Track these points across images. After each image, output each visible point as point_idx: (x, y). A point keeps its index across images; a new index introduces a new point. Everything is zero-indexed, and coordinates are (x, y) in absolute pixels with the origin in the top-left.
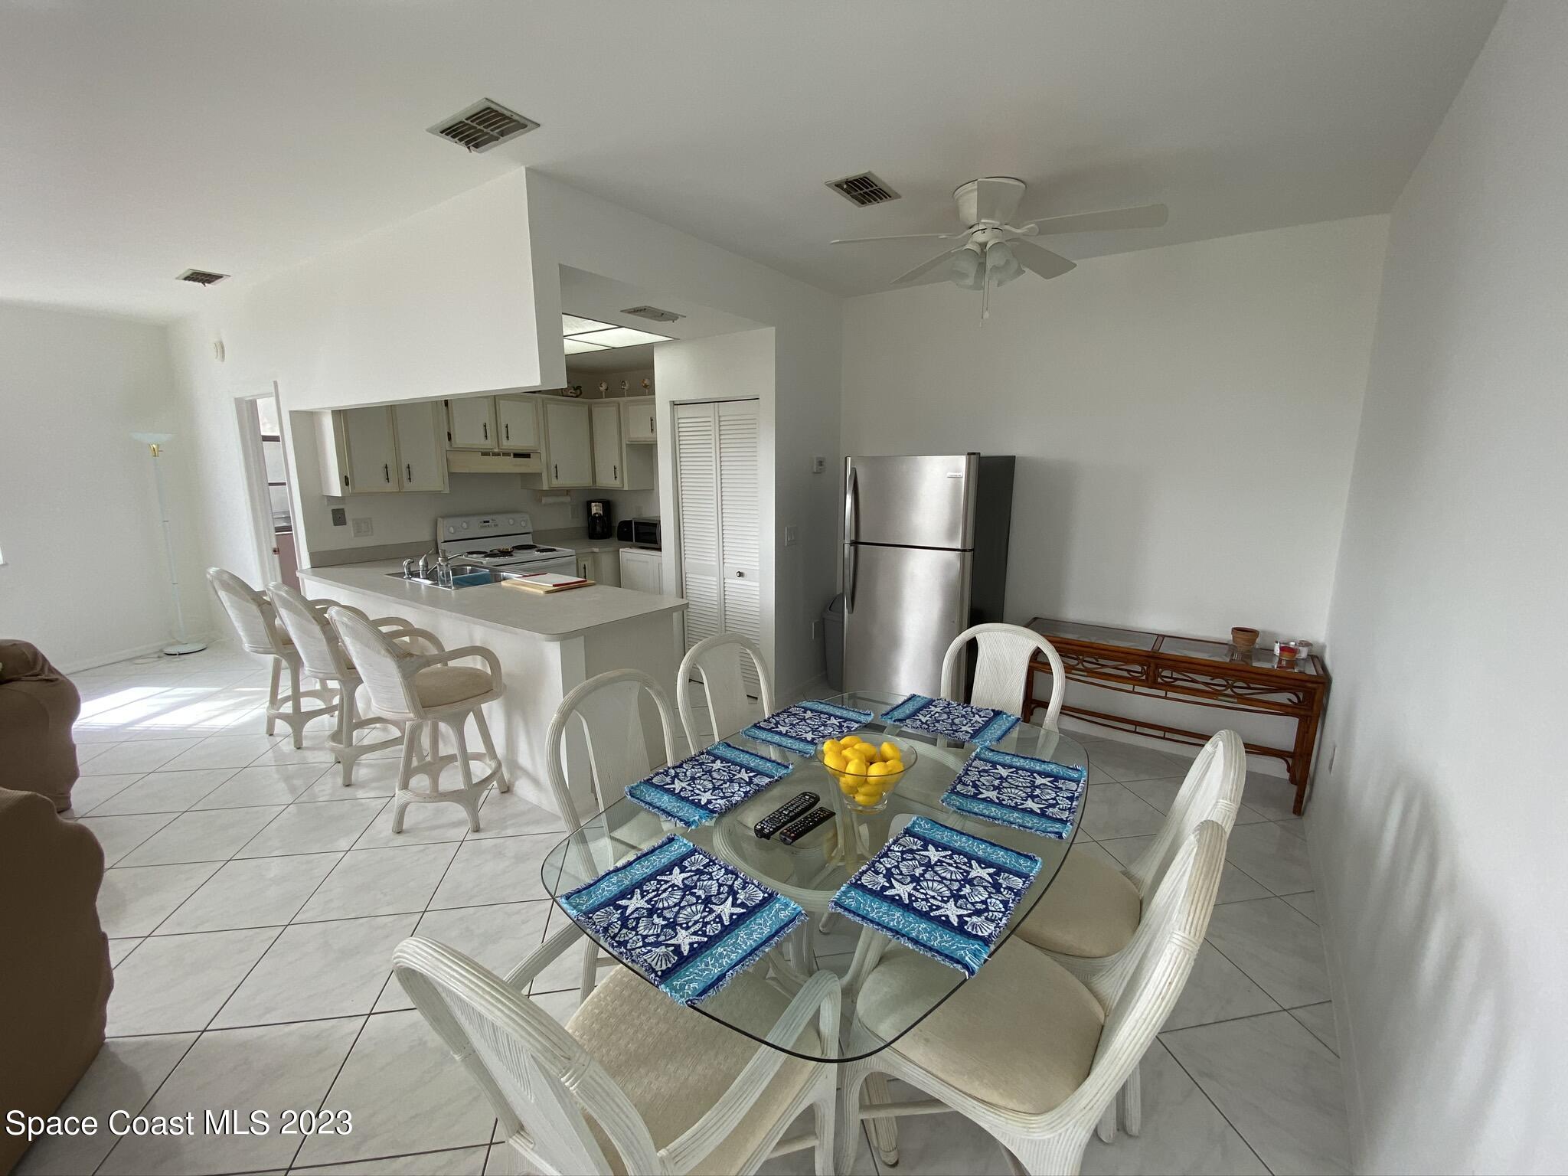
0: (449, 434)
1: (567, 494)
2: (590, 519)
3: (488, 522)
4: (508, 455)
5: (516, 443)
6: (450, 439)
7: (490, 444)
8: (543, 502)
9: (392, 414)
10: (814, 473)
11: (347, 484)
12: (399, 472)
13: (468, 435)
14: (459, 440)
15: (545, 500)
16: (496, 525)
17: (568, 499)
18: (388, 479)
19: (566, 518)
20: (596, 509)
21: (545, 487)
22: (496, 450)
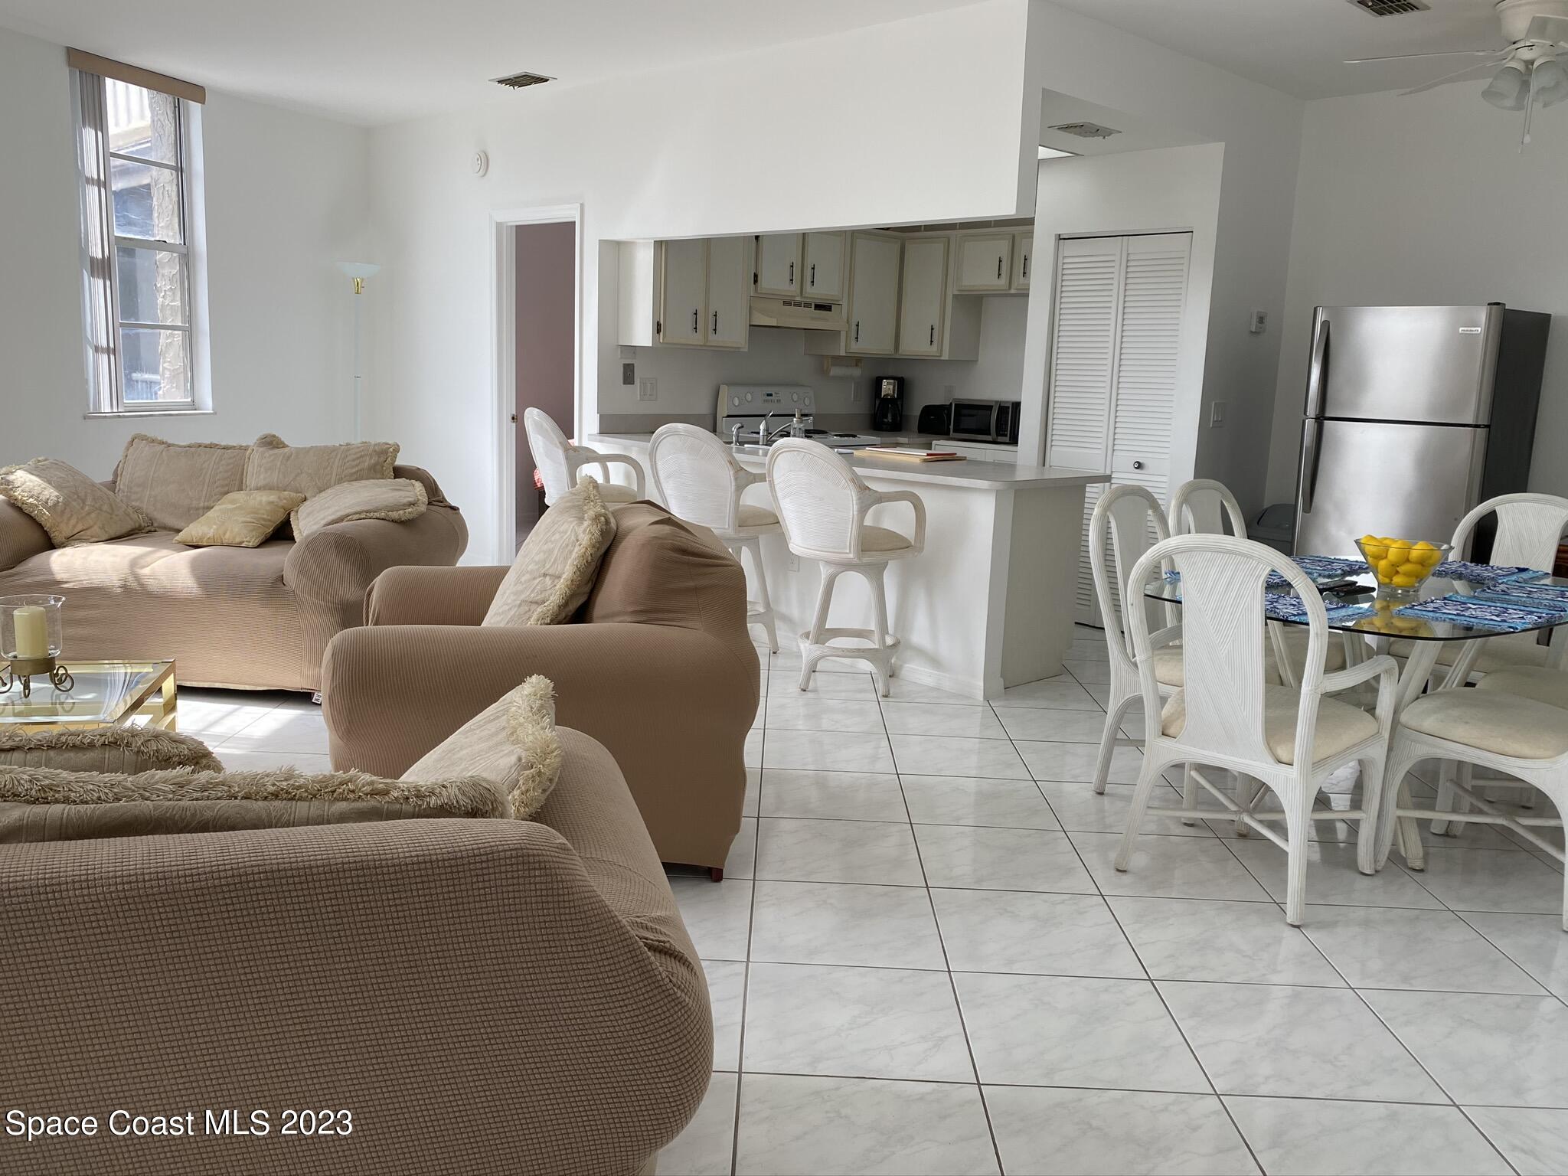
0: (756, 276)
1: (857, 365)
2: (877, 403)
3: (771, 395)
4: (808, 305)
5: (819, 291)
6: (756, 281)
7: (793, 290)
8: (832, 373)
9: (707, 246)
10: (1252, 332)
11: (659, 331)
12: (705, 320)
13: (775, 280)
14: (766, 283)
15: (835, 371)
16: (779, 401)
17: (856, 372)
18: (696, 328)
19: (848, 400)
20: (887, 388)
21: (843, 353)
22: (798, 299)
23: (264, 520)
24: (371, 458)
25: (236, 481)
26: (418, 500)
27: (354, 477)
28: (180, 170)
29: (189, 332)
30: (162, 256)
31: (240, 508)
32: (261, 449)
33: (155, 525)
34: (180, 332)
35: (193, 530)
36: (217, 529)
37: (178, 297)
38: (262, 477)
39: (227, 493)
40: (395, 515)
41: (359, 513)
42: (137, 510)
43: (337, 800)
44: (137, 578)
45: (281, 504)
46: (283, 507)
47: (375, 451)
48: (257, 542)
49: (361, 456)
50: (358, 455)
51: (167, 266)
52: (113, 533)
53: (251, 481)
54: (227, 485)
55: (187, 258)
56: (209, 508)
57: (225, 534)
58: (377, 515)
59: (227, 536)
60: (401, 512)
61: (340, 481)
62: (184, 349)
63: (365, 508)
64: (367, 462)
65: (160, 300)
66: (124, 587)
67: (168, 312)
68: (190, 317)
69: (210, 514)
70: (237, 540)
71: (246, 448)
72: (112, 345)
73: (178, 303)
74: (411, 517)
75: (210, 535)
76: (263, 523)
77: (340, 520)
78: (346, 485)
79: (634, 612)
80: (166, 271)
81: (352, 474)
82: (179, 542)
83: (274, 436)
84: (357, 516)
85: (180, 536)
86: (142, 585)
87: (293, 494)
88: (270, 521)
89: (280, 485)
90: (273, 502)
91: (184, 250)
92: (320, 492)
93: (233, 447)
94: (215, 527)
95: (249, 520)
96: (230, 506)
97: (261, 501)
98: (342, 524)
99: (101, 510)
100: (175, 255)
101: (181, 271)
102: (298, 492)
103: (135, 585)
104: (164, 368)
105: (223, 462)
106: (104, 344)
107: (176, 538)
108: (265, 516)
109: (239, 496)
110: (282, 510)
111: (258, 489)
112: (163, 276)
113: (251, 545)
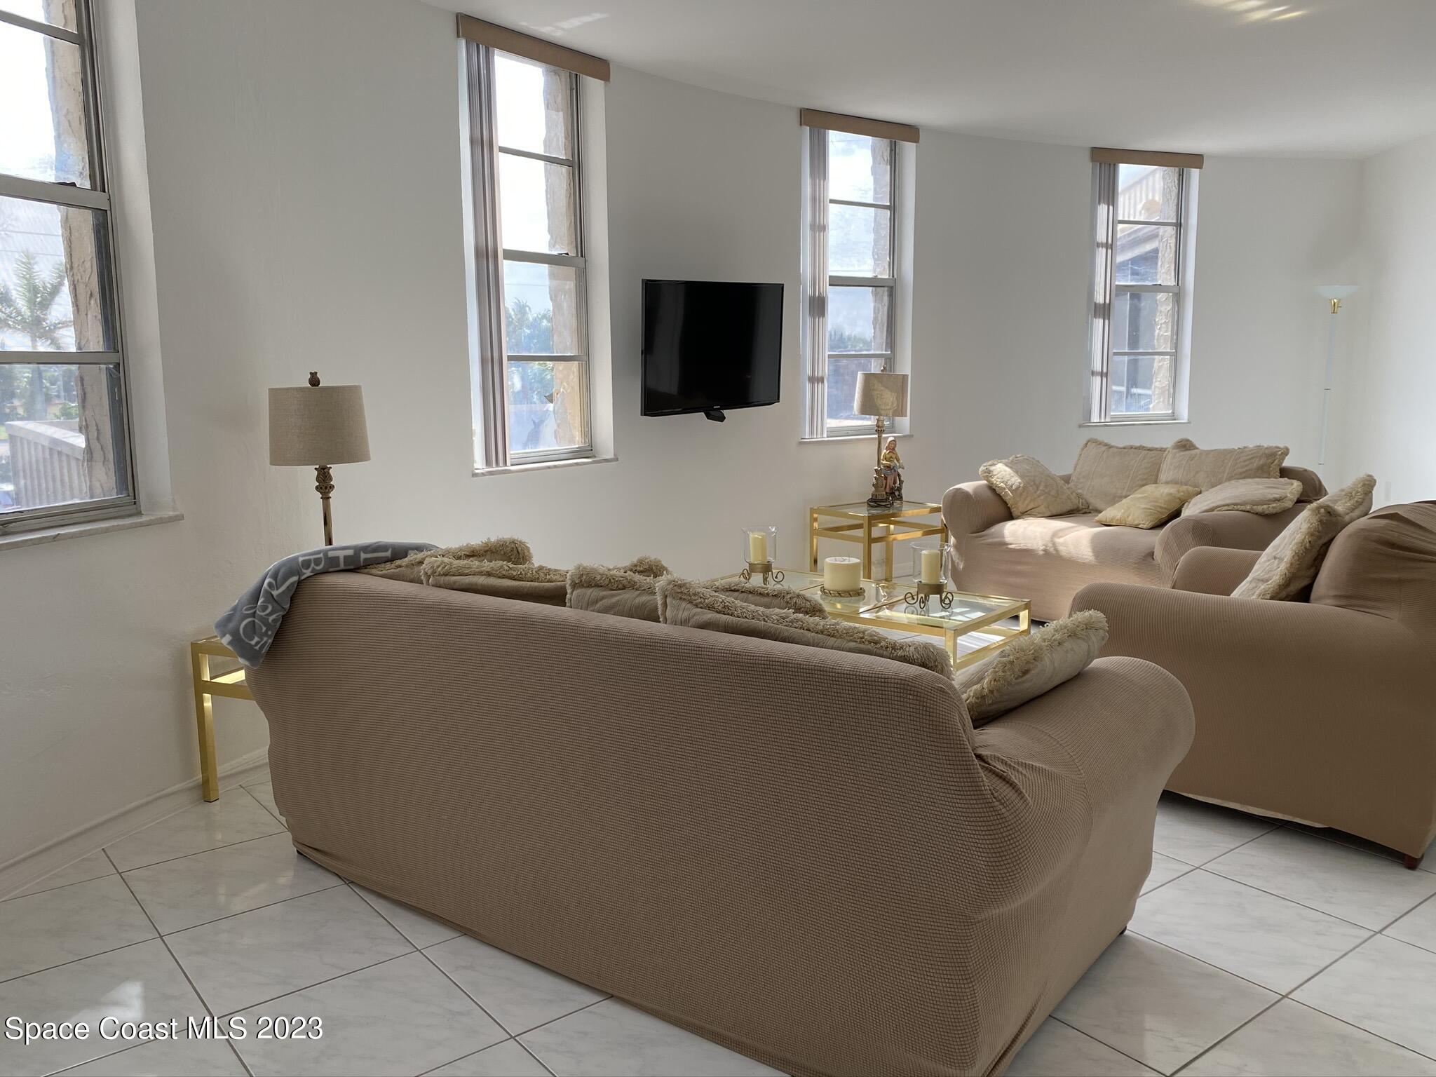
23: (1161, 507)
24: (1260, 460)
25: (1153, 477)
26: (1287, 497)
27: (1243, 476)
28: (1178, 225)
29: (1175, 357)
30: (1161, 296)
31: (1145, 497)
32: (1175, 451)
33: (1090, 508)
34: (1168, 357)
35: (1109, 513)
36: (1124, 513)
37: (1170, 329)
38: (1171, 473)
39: (1143, 485)
40: (1259, 509)
41: (1228, 505)
42: (1079, 496)
43: (851, 641)
44: (1054, 544)
45: (1178, 496)
46: (1179, 498)
47: (1265, 454)
48: (1150, 525)
49: (1252, 458)
50: (1249, 457)
51: (1164, 303)
52: (1054, 513)
53: (1163, 477)
54: (1145, 479)
55: (1178, 296)
56: (1126, 497)
57: (1128, 517)
58: (1243, 508)
59: (1130, 518)
60: (1265, 506)
61: (1229, 479)
62: (1170, 371)
63: (1234, 502)
64: (1256, 463)
65: (1157, 331)
66: (1044, 550)
67: (1162, 341)
68: (1177, 344)
69: (1124, 501)
70: (1136, 522)
71: (1163, 450)
72: (1105, 370)
73: (1169, 333)
74: (1275, 511)
75: (1118, 517)
76: (1159, 510)
77: (1212, 510)
78: (1233, 482)
79: (1335, 596)
80: (1162, 309)
81: (1241, 474)
82: (1098, 522)
83: (1188, 440)
84: (1226, 508)
85: (1100, 516)
86: (1056, 550)
87: (1190, 488)
88: (1165, 508)
89: (1183, 481)
90: (1171, 494)
91: (1176, 290)
92: (1213, 487)
93: (1156, 449)
94: (1122, 511)
95: (1149, 507)
96: (1140, 496)
97: (1163, 492)
98: (1213, 513)
99: (1049, 494)
100: (1171, 294)
101: (1173, 307)
102: (1196, 486)
103: (1052, 550)
104: (1155, 387)
105: (1145, 461)
106: (1099, 369)
107: (1097, 518)
108: (1162, 505)
109: (1150, 488)
110: (1178, 501)
111: (1167, 483)
112: (1161, 312)
113: (1145, 526)
